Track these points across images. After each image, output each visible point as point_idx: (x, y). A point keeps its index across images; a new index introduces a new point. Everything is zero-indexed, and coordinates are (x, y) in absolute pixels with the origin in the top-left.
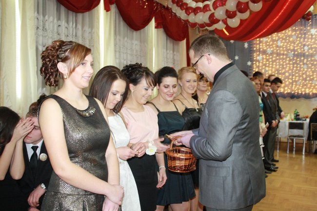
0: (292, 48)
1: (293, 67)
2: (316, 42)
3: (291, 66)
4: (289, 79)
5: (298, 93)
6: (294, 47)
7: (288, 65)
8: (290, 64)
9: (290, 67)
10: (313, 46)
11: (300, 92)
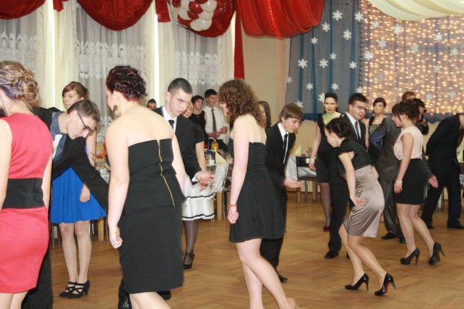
0: (424, 36)
1: (427, 69)
2: (463, 24)
3: (424, 67)
4: (420, 89)
5: (435, 114)
6: (427, 34)
7: (419, 66)
8: (421, 64)
9: (421, 69)
10: (457, 32)
11: (438, 112)
